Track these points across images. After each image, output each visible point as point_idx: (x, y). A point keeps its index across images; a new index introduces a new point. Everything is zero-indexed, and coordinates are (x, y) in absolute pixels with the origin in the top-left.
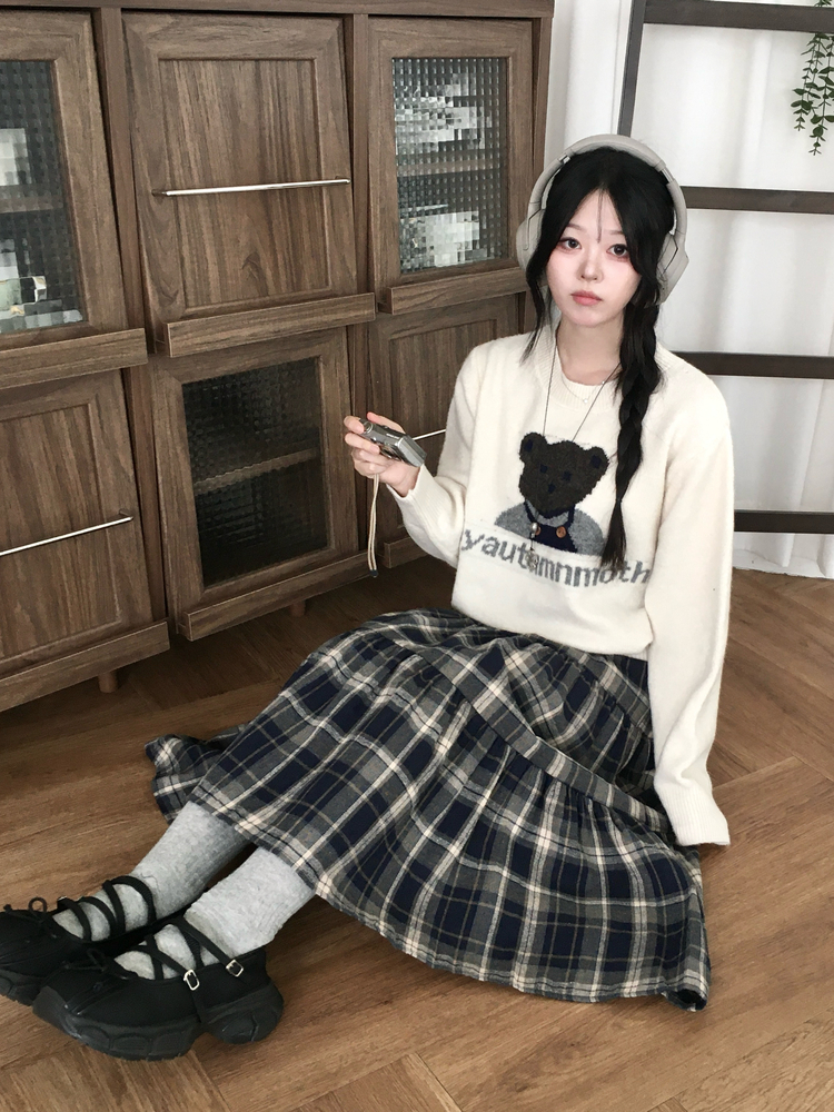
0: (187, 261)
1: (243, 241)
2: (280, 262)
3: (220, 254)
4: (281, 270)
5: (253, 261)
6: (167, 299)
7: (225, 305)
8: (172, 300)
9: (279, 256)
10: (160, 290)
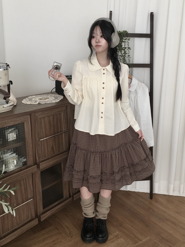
0: (42, 150)
1: (51, 144)
2: (57, 147)
3: (47, 148)
4: (57, 148)
5: (52, 148)
6: (39, 158)
7: (48, 157)
8: (40, 158)
9: (56, 146)
10: (38, 157)
